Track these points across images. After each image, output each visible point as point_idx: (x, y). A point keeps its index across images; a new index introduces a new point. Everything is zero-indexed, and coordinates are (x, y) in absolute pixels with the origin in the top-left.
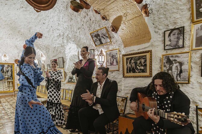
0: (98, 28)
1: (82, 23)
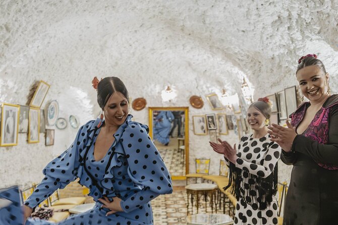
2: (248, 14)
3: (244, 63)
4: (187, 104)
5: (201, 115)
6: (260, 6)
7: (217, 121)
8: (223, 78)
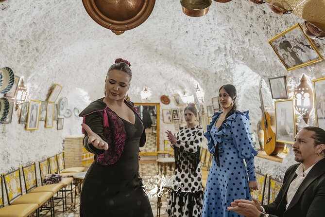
0: (284, 29)
1: (250, 22)
2: (199, 45)
3: (197, 75)
4: (159, 101)
5: (169, 109)
6: (207, 41)
7: (179, 113)
8: (184, 84)
